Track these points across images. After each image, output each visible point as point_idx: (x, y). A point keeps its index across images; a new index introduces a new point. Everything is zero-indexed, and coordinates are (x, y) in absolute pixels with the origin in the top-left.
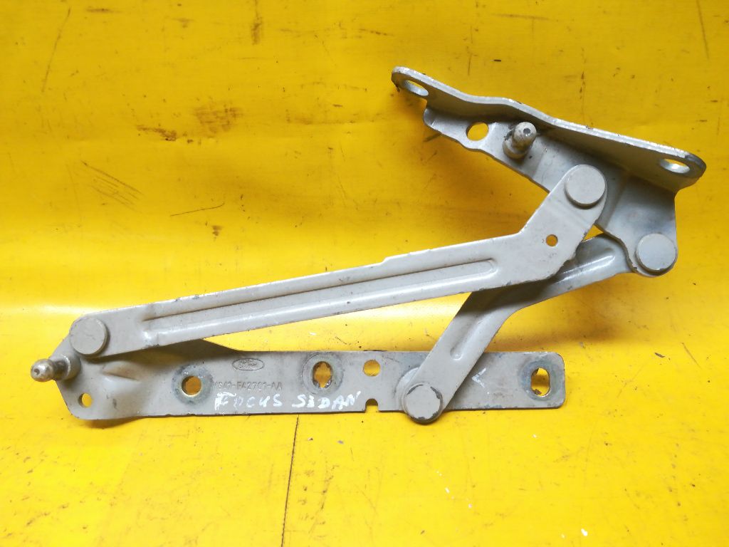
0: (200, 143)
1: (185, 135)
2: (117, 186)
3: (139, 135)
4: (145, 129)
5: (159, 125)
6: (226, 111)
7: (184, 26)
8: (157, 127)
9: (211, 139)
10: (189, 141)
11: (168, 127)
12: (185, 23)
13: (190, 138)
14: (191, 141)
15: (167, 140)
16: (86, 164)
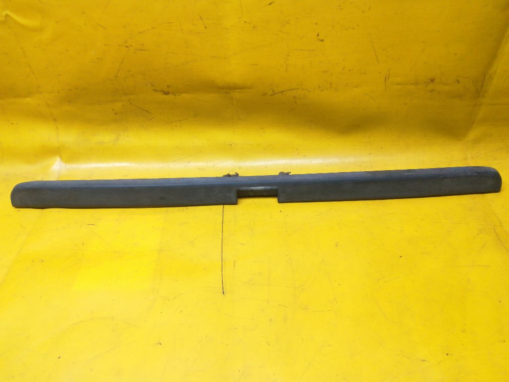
0: (179, 96)
1: (173, 93)
2: (143, 112)
3: (154, 93)
4: (156, 91)
8: (161, 90)
9: (184, 95)
10: (175, 95)
15: (165, 94)
16: (131, 104)
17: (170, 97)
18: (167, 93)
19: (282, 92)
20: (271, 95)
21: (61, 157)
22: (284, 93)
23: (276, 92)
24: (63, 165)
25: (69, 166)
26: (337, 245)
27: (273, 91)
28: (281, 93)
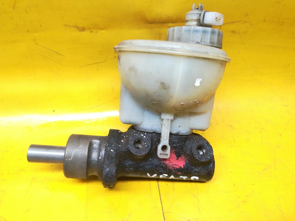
0: (97, 32)
1: (89, 29)
2: (53, 54)
3: (65, 29)
4: (68, 26)
5: (76, 24)
8: (75, 25)
9: (103, 31)
10: (91, 32)
11: (81, 25)
13: (92, 30)
14: (92, 32)
15: (80, 31)
16: (37, 44)
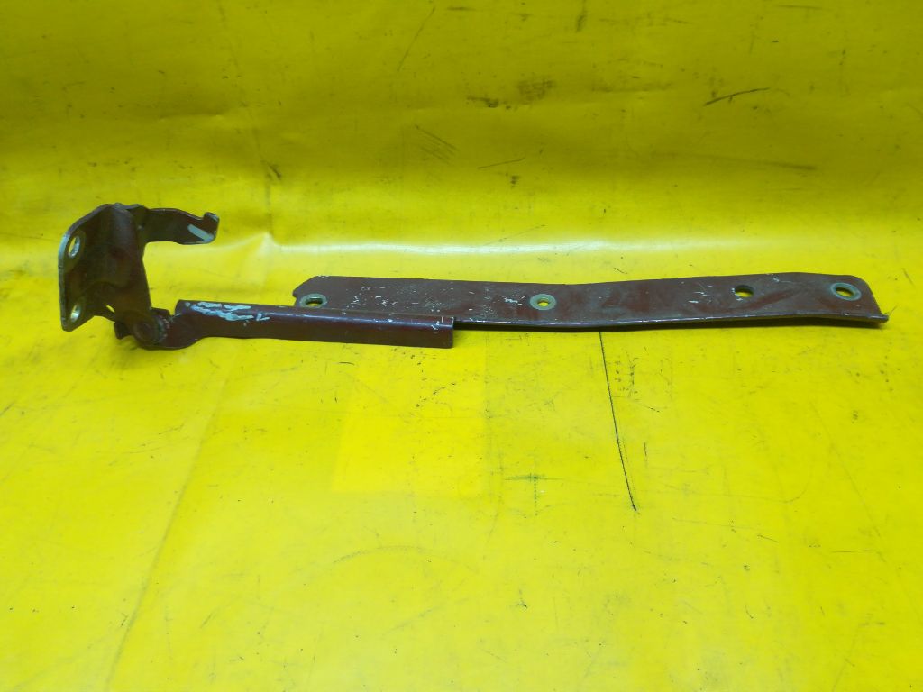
0: (516, 109)
1: (505, 103)
2: (440, 145)
3: (467, 103)
4: (473, 99)
5: (486, 95)
6: (544, 83)
7: (524, 20)
9: (526, 107)
11: (493, 97)
12: (525, 17)
13: (509, 105)
15: (489, 106)
16: (418, 128)
17: (500, 110)
18: (492, 104)
19: (731, 96)
20: (709, 103)
21: (272, 233)
22: (734, 98)
23: (718, 96)
24: (276, 245)
25: (287, 249)
26: (856, 417)
27: (714, 94)
28: (728, 99)
